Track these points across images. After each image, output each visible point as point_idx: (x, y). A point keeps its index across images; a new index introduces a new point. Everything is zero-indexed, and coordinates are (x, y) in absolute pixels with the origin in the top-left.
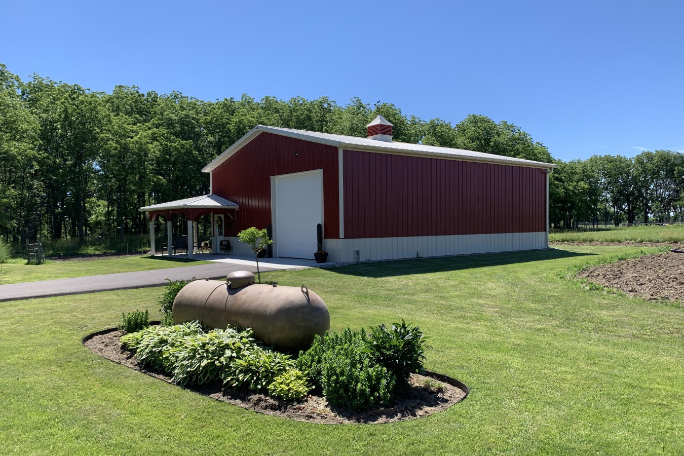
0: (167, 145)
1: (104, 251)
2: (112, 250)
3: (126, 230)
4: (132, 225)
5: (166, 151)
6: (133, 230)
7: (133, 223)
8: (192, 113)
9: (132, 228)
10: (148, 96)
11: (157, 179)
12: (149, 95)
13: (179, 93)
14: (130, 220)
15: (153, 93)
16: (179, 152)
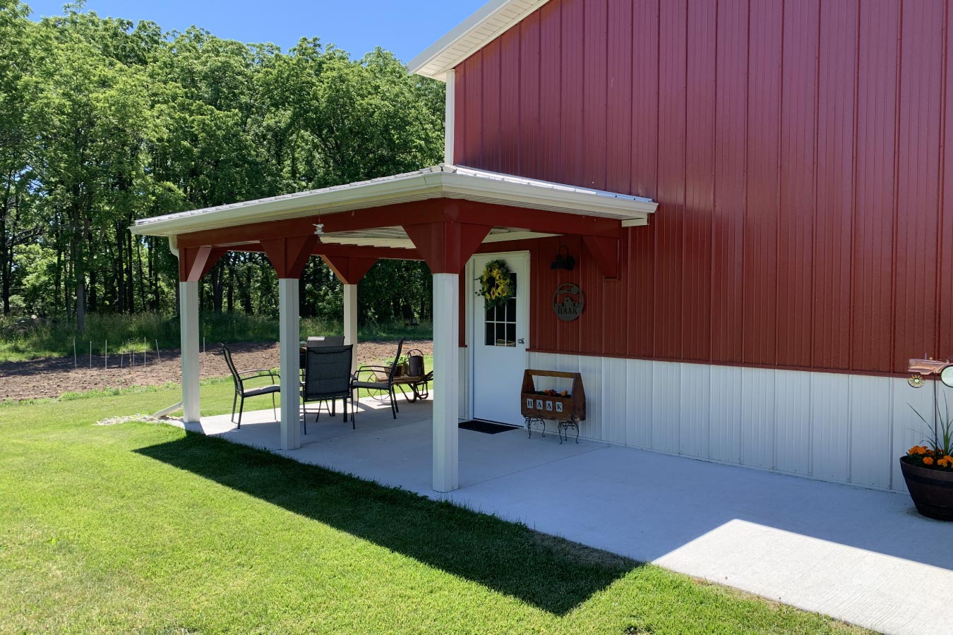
0: (185, 120)
1: (32, 354)
2: (54, 351)
3: (93, 304)
4: (105, 294)
5: (182, 130)
6: (107, 302)
7: (106, 289)
8: (235, 62)
9: (105, 299)
10: (140, 29)
11: (165, 188)
12: (143, 27)
13: (204, 33)
14: (100, 284)
15: (151, 25)
16: (212, 135)
